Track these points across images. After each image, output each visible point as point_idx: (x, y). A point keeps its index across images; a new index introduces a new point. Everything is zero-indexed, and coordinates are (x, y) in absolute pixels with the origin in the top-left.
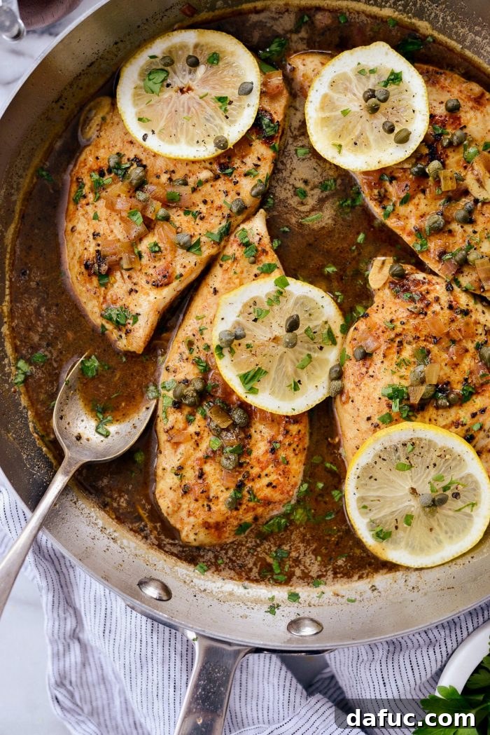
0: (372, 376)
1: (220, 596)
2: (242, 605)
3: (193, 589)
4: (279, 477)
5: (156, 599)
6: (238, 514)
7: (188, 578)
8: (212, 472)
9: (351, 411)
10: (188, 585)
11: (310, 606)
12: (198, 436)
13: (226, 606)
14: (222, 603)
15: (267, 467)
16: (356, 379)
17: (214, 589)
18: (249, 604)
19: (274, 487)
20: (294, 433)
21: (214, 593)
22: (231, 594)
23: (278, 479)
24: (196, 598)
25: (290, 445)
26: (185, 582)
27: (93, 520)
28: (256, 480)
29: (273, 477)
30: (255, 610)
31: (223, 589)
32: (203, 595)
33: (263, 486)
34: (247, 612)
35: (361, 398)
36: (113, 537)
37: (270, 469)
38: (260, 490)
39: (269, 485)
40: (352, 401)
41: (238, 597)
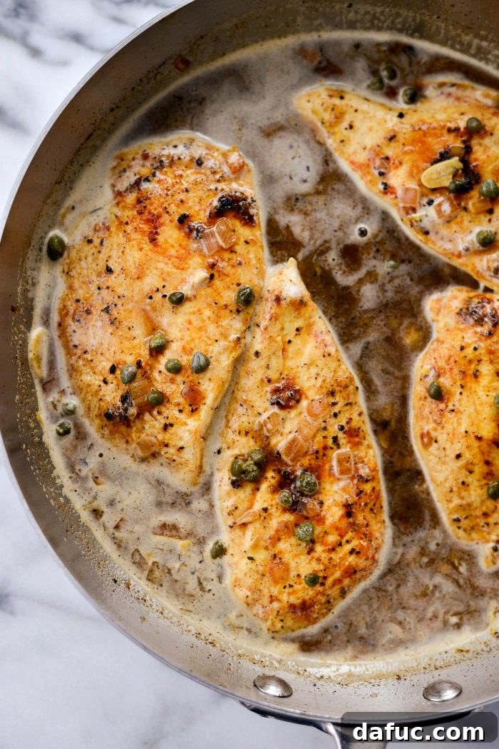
0: (453, 411)
1: (339, 679)
2: (366, 684)
3: (310, 679)
4: (362, 542)
5: (280, 697)
6: (325, 590)
7: (300, 668)
8: (289, 549)
9: (436, 453)
10: (303, 675)
11: (437, 669)
12: (266, 512)
13: (350, 689)
14: (345, 686)
15: (346, 533)
16: (435, 418)
17: (330, 673)
18: (373, 681)
19: (358, 553)
20: (369, 491)
21: (332, 678)
22: (350, 675)
23: (361, 544)
24: (317, 687)
25: (366, 504)
26: (298, 673)
27: (185, 628)
28: (337, 549)
29: (354, 543)
30: (382, 686)
31: (340, 671)
32: (322, 682)
33: (346, 555)
34: (375, 690)
35: (445, 436)
36: (210, 641)
37: (349, 535)
38: (343, 559)
39: (352, 552)
40: (436, 442)
41: (358, 676)
